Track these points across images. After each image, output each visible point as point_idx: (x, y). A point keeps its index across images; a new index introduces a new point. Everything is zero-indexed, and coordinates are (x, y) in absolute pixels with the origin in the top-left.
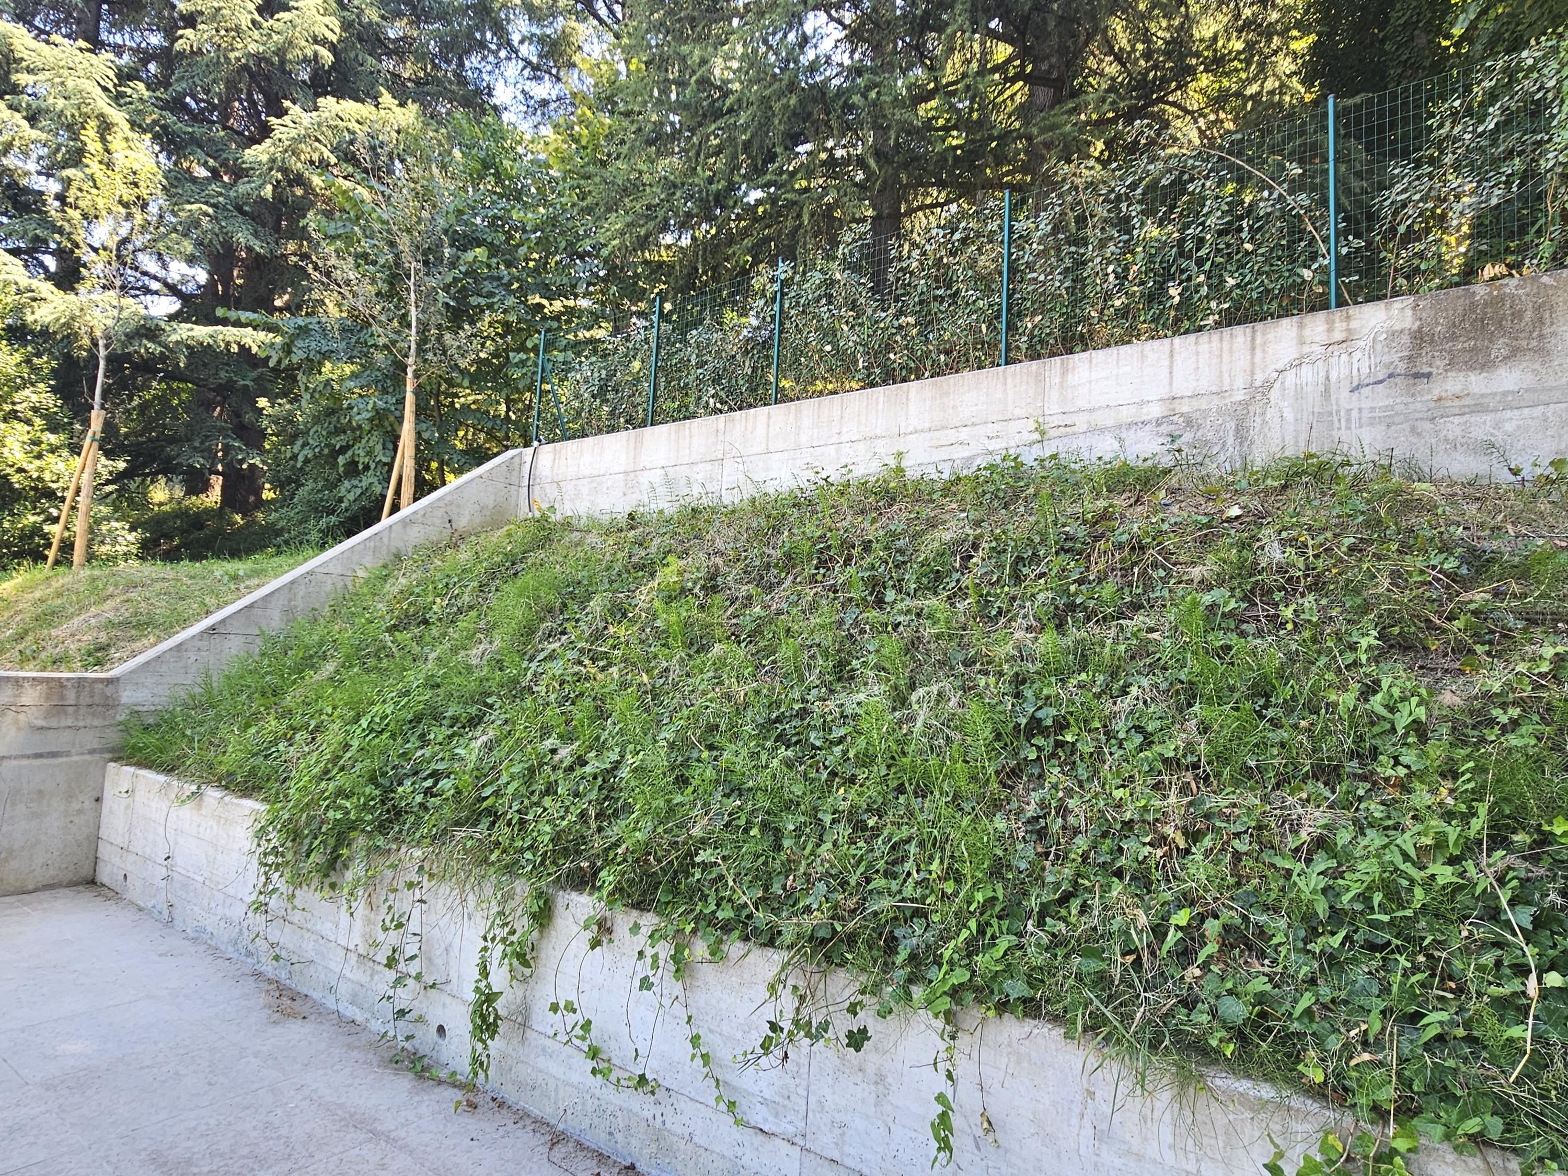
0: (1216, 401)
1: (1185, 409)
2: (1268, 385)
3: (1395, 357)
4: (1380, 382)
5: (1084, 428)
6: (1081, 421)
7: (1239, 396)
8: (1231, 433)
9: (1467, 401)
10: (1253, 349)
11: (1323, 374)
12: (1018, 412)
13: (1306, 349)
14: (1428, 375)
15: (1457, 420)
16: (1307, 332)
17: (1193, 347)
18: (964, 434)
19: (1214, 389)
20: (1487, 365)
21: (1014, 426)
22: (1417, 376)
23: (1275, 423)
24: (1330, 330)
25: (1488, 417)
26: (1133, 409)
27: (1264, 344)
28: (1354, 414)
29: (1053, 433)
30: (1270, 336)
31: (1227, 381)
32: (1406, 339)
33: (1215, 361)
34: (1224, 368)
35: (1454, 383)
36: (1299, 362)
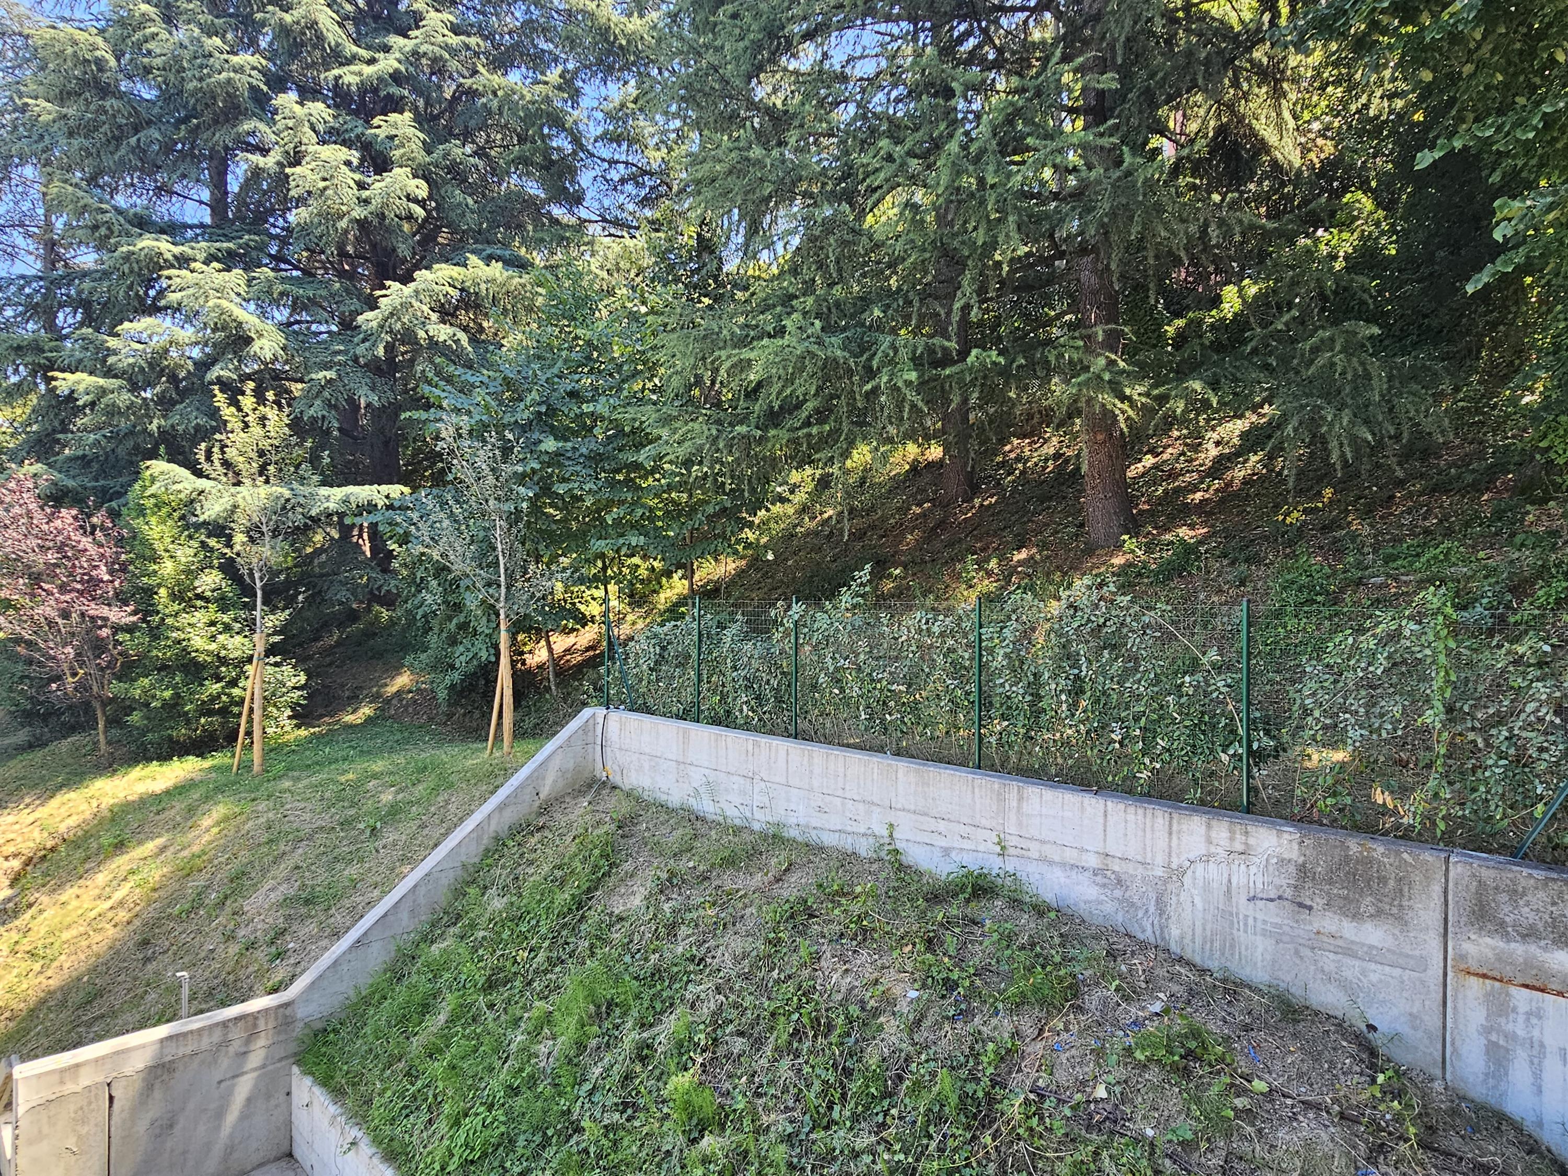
0: (1140, 869)
1: (1116, 868)
2: (1181, 873)
3: (1284, 882)
4: (1272, 900)
5: (1036, 855)
6: (1035, 850)
7: (1159, 872)
8: (1153, 903)
9: (1340, 942)
10: (1170, 834)
11: (1226, 876)
12: (984, 822)
13: (1213, 849)
14: (1310, 908)
15: (1331, 956)
16: (1213, 834)
17: (1122, 814)
18: (942, 826)
19: (1140, 858)
20: (1356, 916)
21: (982, 834)
22: (1301, 905)
23: (1188, 906)
24: (1232, 839)
25: (1357, 963)
26: (1075, 853)
27: (1179, 832)
28: (1251, 921)
29: (1012, 851)
30: (1184, 827)
31: (1149, 855)
32: (1292, 869)
33: (1140, 833)
34: (1148, 843)
35: (1330, 922)
36: (1206, 858)
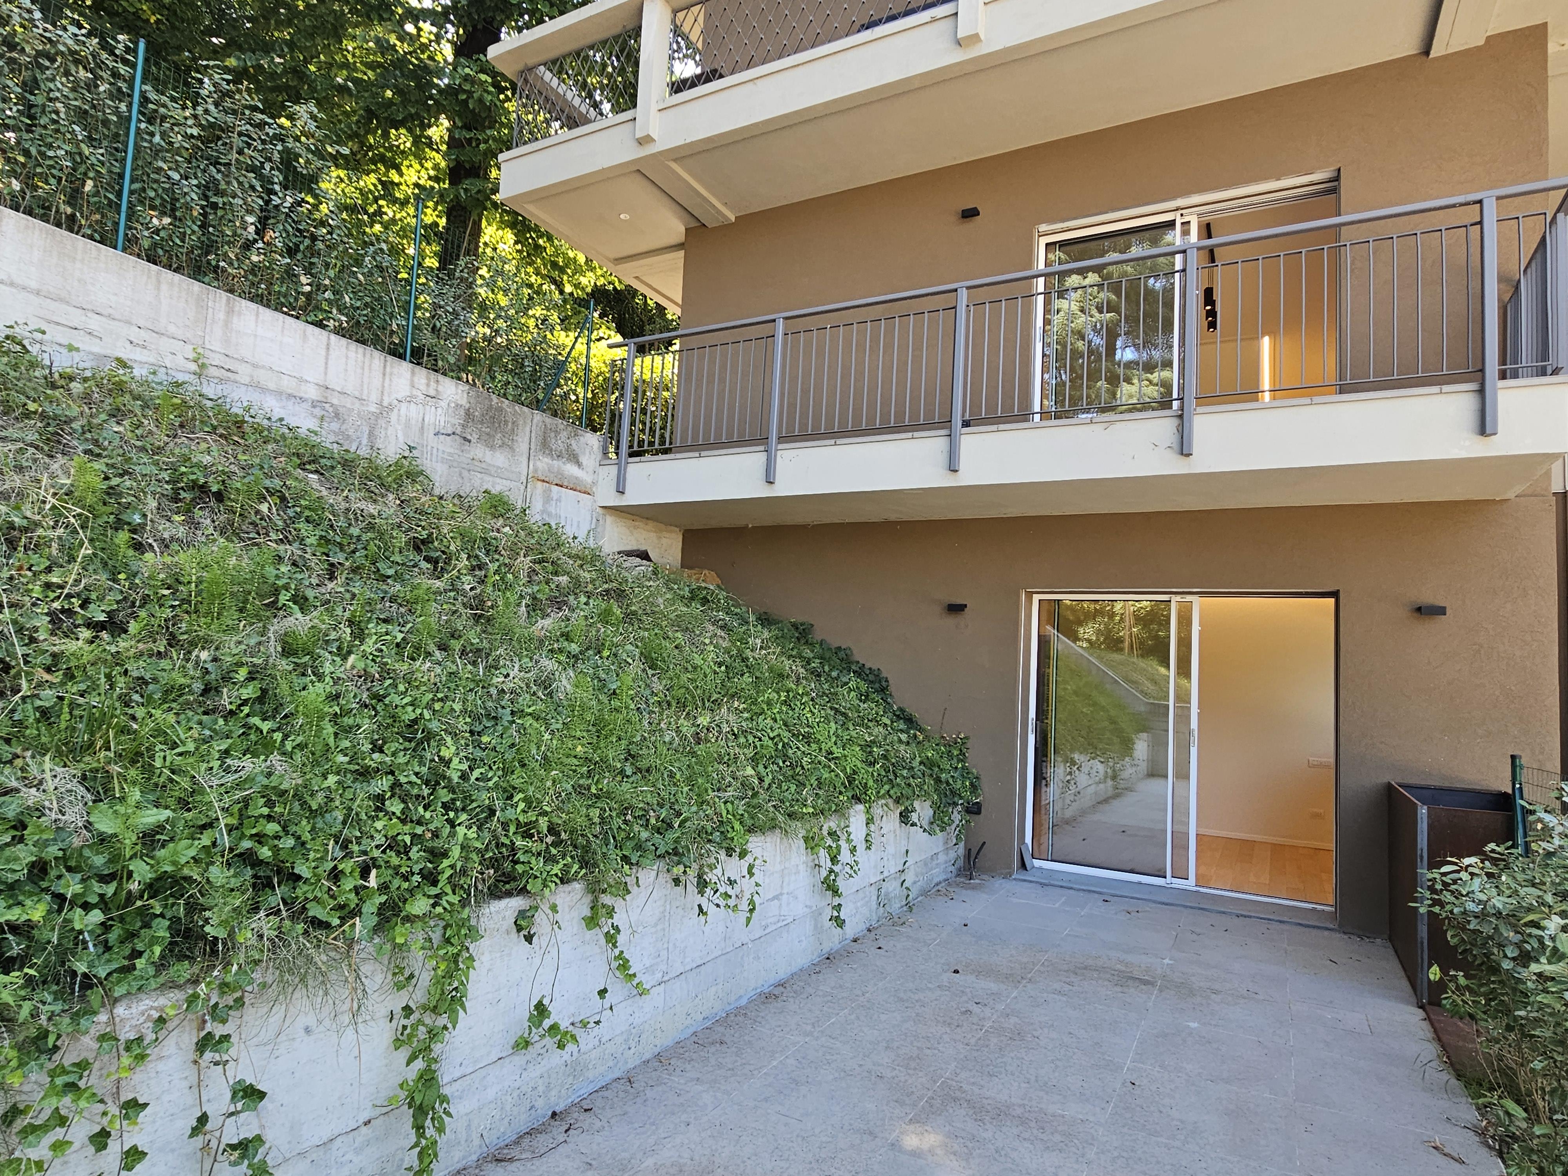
0: (357, 405)
1: (335, 401)
2: (390, 408)
3: (457, 422)
4: (449, 435)
5: (247, 380)
6: (244, 373)
7: (373, 408)
8: (366, 436)
9: (484, 465)
10: (384, 375)
11: (421, 415)
12: (172, 329)
13: (415, 392)
14: (470, 441)
15: (479, 475)
16: (416, 379)
17: (344, 350)
18: (94, 323)
19: (357, 394)
20: (492, 447)
22: (465, 439)
23: (392, 439)
24: (428, 385)
25: (491, 479)
26: (293, 383)
27: (391, 374)
28: (435, 451)
29: (212, 371)
30: (395, 371)
31: (366, 392)
32: (462, 413)
33: (359, 371)
34: (366, 380)
35: (479, 451)
36: (410, 399)
